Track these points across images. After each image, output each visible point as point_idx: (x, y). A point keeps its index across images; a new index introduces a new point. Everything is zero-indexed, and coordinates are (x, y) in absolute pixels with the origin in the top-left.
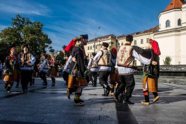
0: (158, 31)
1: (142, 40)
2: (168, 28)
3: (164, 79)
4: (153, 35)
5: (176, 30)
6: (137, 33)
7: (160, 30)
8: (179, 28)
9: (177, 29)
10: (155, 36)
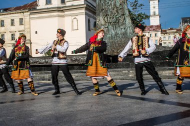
0: (35, 9)
1: (13, 21)
2: (49, 6)
3: (42, 75)
4: (29, 13)
5: (59, 10)
6: (5, 10)
7: (38, 8)
8: (63, 7)
9: (60, 8)
10: (32, 16)
